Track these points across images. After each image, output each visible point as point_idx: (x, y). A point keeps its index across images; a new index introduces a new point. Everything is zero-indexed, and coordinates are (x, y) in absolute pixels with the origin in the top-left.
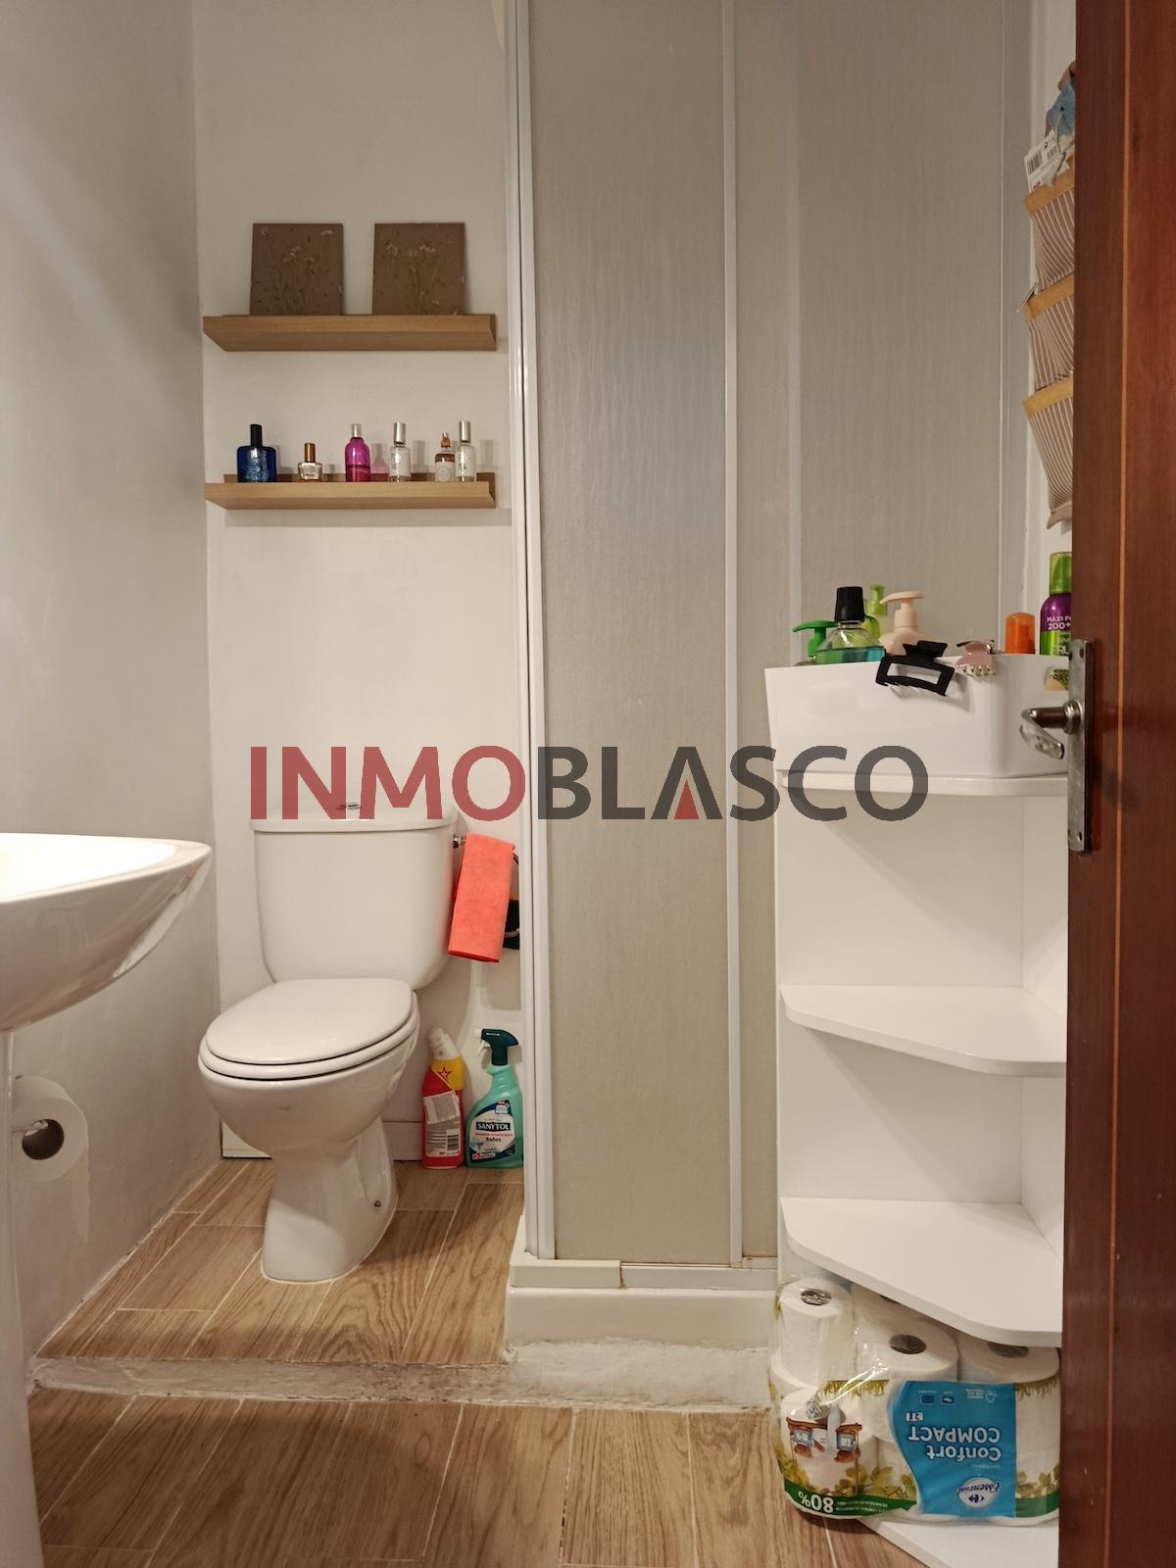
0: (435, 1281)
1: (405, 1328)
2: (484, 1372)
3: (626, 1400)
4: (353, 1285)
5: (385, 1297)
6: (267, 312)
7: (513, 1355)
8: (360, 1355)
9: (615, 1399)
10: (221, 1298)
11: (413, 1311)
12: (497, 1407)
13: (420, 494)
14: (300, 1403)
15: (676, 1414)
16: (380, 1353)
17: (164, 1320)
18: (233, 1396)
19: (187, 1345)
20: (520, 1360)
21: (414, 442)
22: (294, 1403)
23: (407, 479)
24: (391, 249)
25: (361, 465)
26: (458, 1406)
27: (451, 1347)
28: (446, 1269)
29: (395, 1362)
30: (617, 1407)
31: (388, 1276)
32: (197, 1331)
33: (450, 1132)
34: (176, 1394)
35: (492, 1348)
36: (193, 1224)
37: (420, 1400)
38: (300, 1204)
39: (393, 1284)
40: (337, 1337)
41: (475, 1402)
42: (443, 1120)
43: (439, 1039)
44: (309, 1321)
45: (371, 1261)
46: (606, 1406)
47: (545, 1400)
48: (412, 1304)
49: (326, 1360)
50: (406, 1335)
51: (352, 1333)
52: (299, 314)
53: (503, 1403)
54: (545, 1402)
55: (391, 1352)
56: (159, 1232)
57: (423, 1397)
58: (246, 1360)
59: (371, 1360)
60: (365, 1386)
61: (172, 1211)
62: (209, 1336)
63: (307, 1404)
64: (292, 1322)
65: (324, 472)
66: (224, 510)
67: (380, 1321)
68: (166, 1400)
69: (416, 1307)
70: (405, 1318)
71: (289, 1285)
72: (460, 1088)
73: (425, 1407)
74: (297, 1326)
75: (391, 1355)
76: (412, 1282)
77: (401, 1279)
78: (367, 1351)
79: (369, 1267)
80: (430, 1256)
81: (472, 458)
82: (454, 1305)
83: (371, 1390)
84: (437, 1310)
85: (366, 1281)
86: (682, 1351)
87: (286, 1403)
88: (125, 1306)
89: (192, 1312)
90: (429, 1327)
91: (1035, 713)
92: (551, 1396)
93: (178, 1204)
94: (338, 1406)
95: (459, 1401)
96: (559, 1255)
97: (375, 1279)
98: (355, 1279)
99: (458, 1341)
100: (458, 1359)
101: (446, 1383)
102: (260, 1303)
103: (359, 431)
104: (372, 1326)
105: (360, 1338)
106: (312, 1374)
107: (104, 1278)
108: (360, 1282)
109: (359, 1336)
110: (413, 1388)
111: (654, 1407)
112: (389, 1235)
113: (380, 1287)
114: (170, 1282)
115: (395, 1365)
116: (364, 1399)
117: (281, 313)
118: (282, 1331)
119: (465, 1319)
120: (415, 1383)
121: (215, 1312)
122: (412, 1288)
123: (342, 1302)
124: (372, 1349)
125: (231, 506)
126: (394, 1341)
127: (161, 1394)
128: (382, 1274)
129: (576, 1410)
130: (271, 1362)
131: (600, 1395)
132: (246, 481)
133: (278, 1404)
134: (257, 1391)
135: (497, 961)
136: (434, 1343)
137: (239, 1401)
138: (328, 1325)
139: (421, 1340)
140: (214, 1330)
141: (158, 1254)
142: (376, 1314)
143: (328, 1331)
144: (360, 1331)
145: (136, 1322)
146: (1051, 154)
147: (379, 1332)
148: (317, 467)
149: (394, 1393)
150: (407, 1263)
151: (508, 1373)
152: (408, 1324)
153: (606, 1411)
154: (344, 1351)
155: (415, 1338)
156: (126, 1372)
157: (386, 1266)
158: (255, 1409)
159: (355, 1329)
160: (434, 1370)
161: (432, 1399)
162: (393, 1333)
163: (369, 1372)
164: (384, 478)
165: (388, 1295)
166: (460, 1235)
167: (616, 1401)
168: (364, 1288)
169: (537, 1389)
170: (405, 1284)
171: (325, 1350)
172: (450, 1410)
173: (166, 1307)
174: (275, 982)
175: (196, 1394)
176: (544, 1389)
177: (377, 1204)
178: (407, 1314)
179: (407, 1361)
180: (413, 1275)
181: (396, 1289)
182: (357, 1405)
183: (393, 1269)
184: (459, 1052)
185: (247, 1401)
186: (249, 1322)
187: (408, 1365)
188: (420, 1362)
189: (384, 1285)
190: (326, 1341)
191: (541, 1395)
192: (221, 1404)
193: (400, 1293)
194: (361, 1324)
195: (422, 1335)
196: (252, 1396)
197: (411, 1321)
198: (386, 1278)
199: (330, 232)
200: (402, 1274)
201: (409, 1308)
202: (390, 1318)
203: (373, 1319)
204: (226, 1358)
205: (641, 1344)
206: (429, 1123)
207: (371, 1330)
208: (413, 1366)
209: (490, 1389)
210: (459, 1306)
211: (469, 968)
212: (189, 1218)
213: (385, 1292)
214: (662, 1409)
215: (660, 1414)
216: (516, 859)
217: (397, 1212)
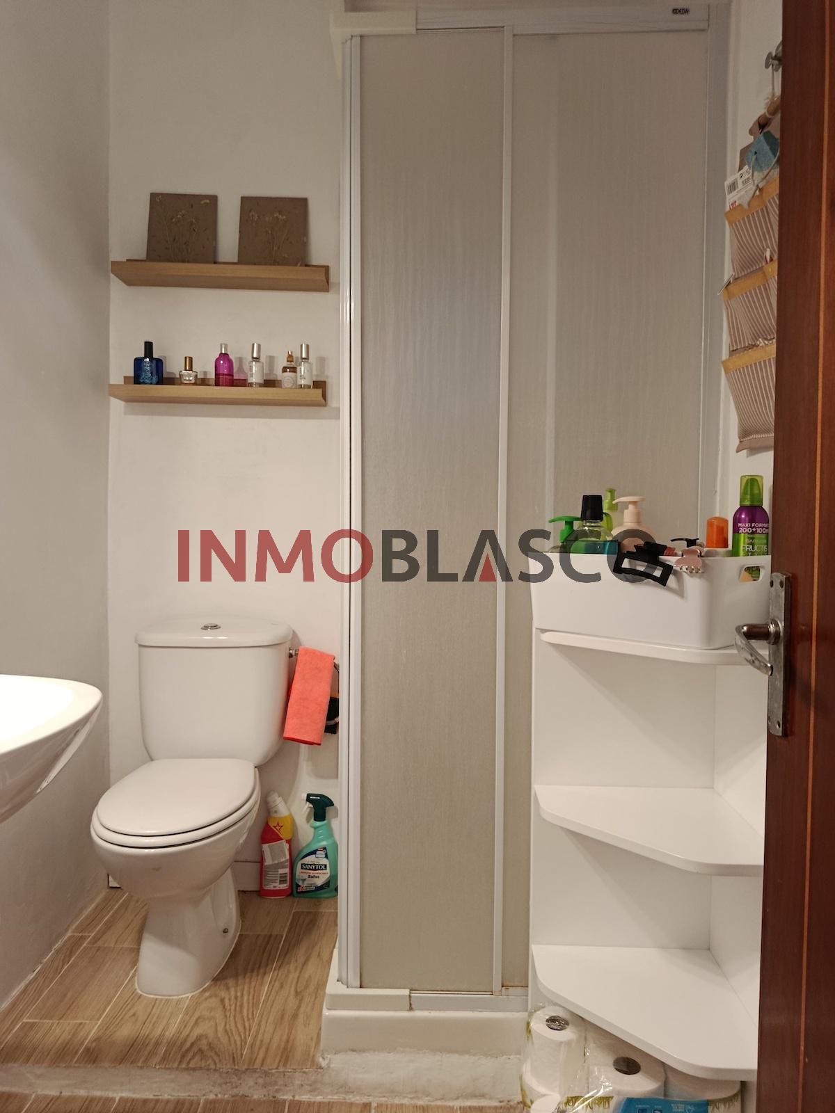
0: (268, 996)
1: (245, 1037)
2: (304, 1075)
3: (412, 1096)
4: (206, 999)
5: (230, 1009)
6: (159, 259)
7: (327, 1061)
8: (210, 1061)
9: (404, 1095)
10: (104, 1010)
11: (251, 1021)
12: (314, 1103)
13: (270, 397)
14: (162, 1101)
15: (450, 1107)
16: (225, 1059)
17: (58, 1031)
18: (111, 1094)
19: (76, 1053)
20: (332, 1066)
21: (267, 357)
22: (157, 1101)
23: (261, 385)
24: (253, 216)
25: (227, 374)
26: (285, 1101)
27: (280, 1054)
28: (277, 985)
29: (236, 1067)
30: (405, 1101)
31: (232, 991)
32: (85, 1039)
33: (281, 871)
34: (66, 1093)
35: (311, 1055)
36: (85, 945)
37: (255, 1097)
38: (167, 938)
39: (236, 998)
40: (192, 1044)
41: (297, 1098)
42: (276, 862)
43: (275, 801)
44: (171, 1032)
45: (219, 978)
46: (397, 1101)
47: (351, 1096)
48: (250, 1016)
49: (184, 1066)
50: (246, 1043)
51: (204, 1042)
52: (183, 261)
53: (319, 1098)
54: (351, 1098)
55: (234, 1058)
56: (58, 951)
57: (257, 1095)
58: (121, 1066)
59: (218, 1066)
60: (213, 1086)
61: (69, 934)
62: (94, 1044)
63: (168, 1101)
64: (158, 1031)
65: (199, 377)
66: (122, 403)
67: (226, 1031)
68: (58, 1098)
69: (254, 1019)
70: (245, 1028)
71: (156, 999)
72: (289, 838)
73: (259, 1102)
74: (162, 1035)
75: (234, 1061)
76: (251, 997)
77: (242, 995)
78: (215, 1058)
79: (219, 983)
80: (265, 974)
81: (310, 371)
82: (282, 1016)
83: (217, 1089)
84: (269, 1021)
85: (216, 996)
86: (455, 1058)
87: (152, 1100)
88: (29, 1018)
89: (81, 1024)
90: (263, 1035)
91: (745, 628)
92: (355, 1093)
93: (74, 927)
94: (192, 1103)
95: (285, 1097)
96: (363, 984)
97: (223, 994)
98: (207, 994)
99: (285, 1049)
100: (285, 1065)
101: (276, 1083)
102: (134, 1015)
103: (226, 349)
104: (220, 1035)
105: (211, 1046)
106: (173, 1076)
107: (14, 994)
108: (210, 997)
109: (209, 1044)
110: (250, 1088)
111: (434, 1101)
112: (234, 955)
113: (227, 1001)
114: (65, 995)
115: (236, 1070)
116: (212, 1097)
117: (169, 260)
118: (151, 1039)
119: (291, 1029)
120: (251, 1083)
121: (100, 1022)
122: (251, 1002)
123: (197, 1015)
124: (219, 1056)
125: (129, 400)
126: (237, 1049)
127: (53, 1093)
128: (228, 989)
129: (374, 1105)
130: (141, 1068)
131: (392, 1092)
132: (140, 383)
133: (145, 1101)
134: (130, 1091)
135: (320, 744)
136: (267, 1049)
137: (115, 1098)
138: (187, 1033)
139: (257, 1047)
140: (98, 1039)
141: (57, 971)
142: (223, 1024)
143: (185, 1040)
144: (210, 1040)
145: (37, 1033)
146: (745, 182)
147: (224, 1040)
148: (194, 374)
149: (235, 1091)
150: (247, 980)
151: (323, 1075)
152: (247, 1033)
153: (397, 1105)
154: (197, 1058)
155: (252, 1046)
156: (28, 1075)
157: (231, 982)
158: (128, 1105)
159: (207, 1037)
160: (267, 1074)
161: (265, 1096)
162: (235, 1041)
163: (217, 1075)
164: (243, 383)
165: (233, 1007)
166: (287, 957)
167: (404, 1097)
168: (214, 1002)
169: (344, 1088)
170: (245, 998)
171: (183, 1056)
172: (277, 1105)
173: (61, 1019)
174: (152, 760)
175: (82, 1093)
176: (350, 1088)
177: (225, 931)
178: (247, 1024)
179: (246, 1067)
180: (252, 991)
181: (238, 1004)
182: (207, 1101)
183: (237, 985)
184: (289, 810)
185: (121, 1099)
186: (125, 1032)
187: (247, 1069)
188: (255, 1067)
189: (230, 1000)
190: (184, 1049)
191: (348, 1092)
192: (101, 1102)
193: (241, 1006)
194: (211, 1034)
195: (258, 1043)
196: (125, 1095)
197: (250, 1031)
198: (230, 993)
199: (208, 201)
200: (243, 989)
201: (249, 1020)
202: (234, 1029)
203: (220, 1029)
204: (106, 1064)
205: (425, 1053)
206: (266, 864)
207: (219, 1040)
208: (250, 1070)
209: (309, 1088)
210: (287, 1018)
211: (299, 748)
212: (82, 939)
213: (230, 1005)
214: (439, 1103)
215: (438, 1107)
216: (336, 667)
217: (241, 935)
